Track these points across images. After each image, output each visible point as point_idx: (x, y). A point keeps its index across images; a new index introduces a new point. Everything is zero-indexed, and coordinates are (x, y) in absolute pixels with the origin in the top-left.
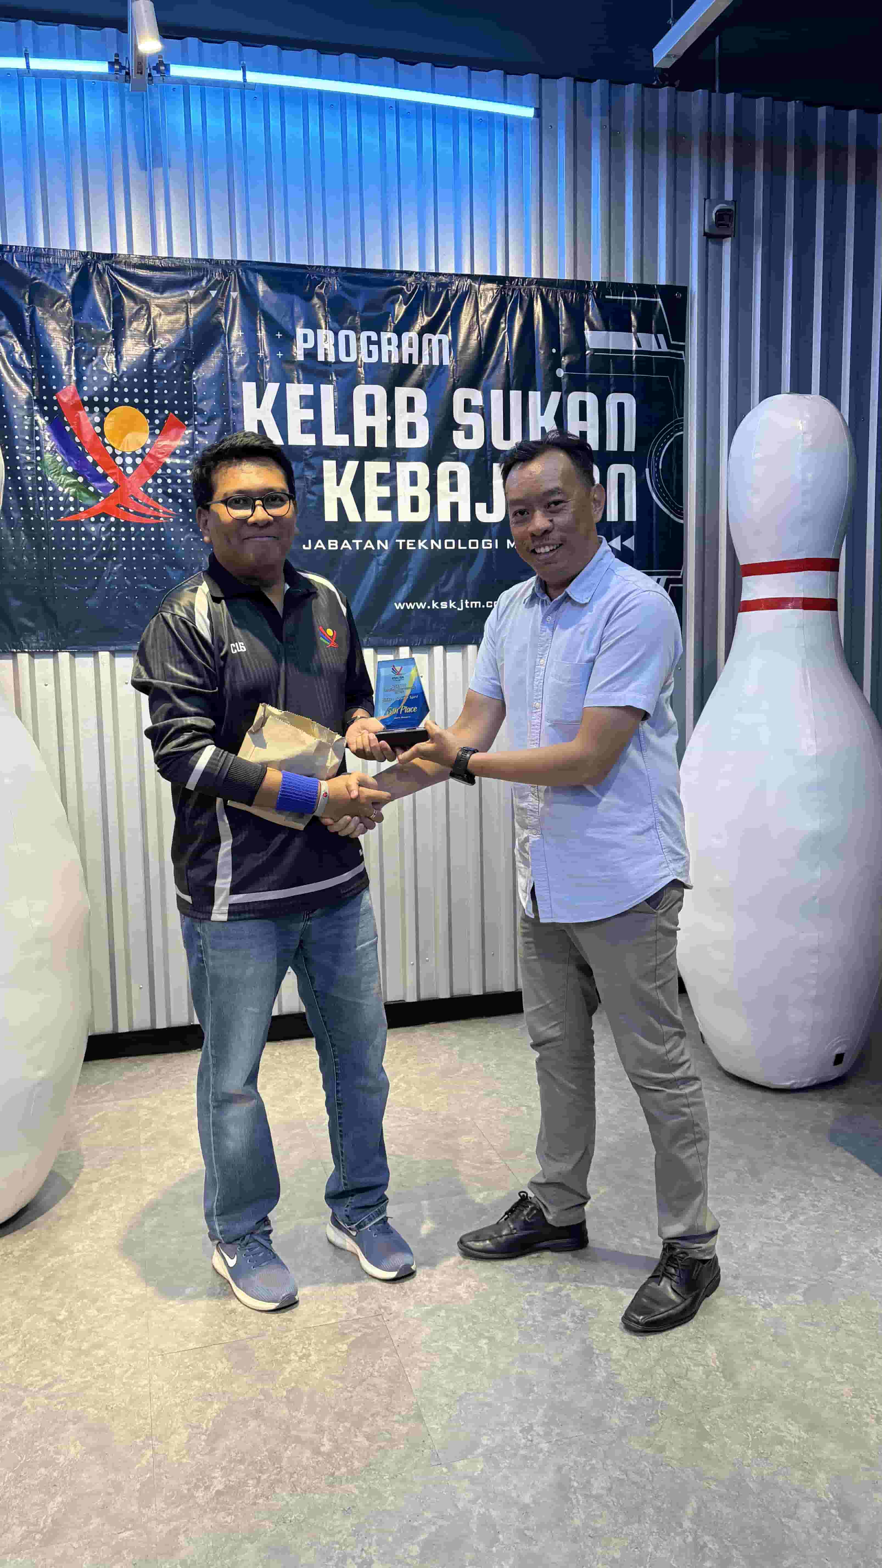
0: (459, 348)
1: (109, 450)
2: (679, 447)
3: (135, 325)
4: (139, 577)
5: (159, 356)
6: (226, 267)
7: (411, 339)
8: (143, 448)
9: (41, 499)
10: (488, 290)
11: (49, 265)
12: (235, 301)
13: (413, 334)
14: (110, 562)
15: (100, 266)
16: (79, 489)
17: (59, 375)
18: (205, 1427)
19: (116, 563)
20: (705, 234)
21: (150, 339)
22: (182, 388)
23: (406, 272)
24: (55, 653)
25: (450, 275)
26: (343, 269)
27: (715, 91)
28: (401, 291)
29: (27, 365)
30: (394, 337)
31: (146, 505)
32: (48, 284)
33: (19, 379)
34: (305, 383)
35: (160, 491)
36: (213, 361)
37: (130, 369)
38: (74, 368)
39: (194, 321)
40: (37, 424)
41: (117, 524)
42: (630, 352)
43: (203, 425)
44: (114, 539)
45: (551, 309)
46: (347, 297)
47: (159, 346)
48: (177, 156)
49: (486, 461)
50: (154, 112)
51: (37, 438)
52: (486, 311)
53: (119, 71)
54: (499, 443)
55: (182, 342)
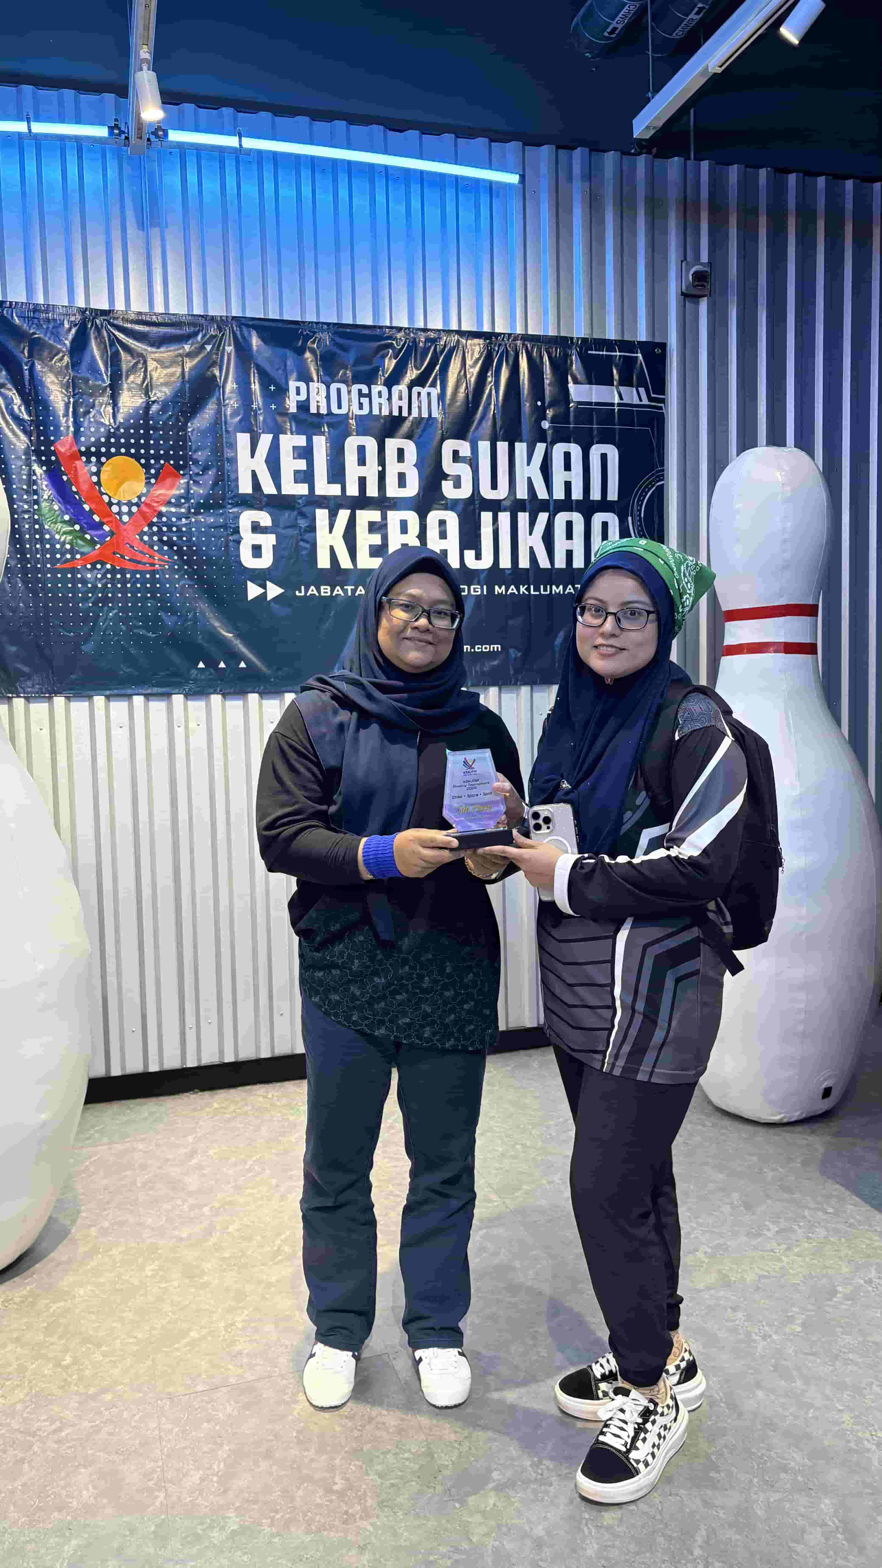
0: (448, 402)
1: (106, 499)
2: (660, 495)
3: (131, 378)
4: (135, 622)
6: (221, 323)
7: (400, 392)
8: (139, 497)
9: (38, 546)
10: (475, 345)
11: (48, 320)
12: (229, 355)
13: (401, 388)
14: (106, 608)
15: (98, 321)
16: (76, 538)
17: (57, 426)
18: (216, 1468)
19: (112, 609)
20: (683, 294)
21: (147, 392)
22: (178, 438)
23: (396, 328)
24: (50, 698)
25: (439, 330)
26: (335, 324)
27: (690, 159)
28: (390, 346)
29: (26, 417)
30: (384, 390)
31: (141, 552)
32: (47, 339)
33: (17, 431)
34: (298, 434)
35: (155, 538)
36: (209, 412)
37: (127, 420)
38: (71, 420)
39: (189, 374)
40: (35, 474)
41: (113, 571)
42: (613, 404)
43: (198, 474)
44: (109, 586)
45: (535, 363)
46: (338, 351)
47: (155, 398)
48: (174, 215)
49: (474, 509)
50: (152, 175)
51: (35, 487)
52: (474, 366)
53: (119, 135)
54: (487, 493)
55: (178, 395)
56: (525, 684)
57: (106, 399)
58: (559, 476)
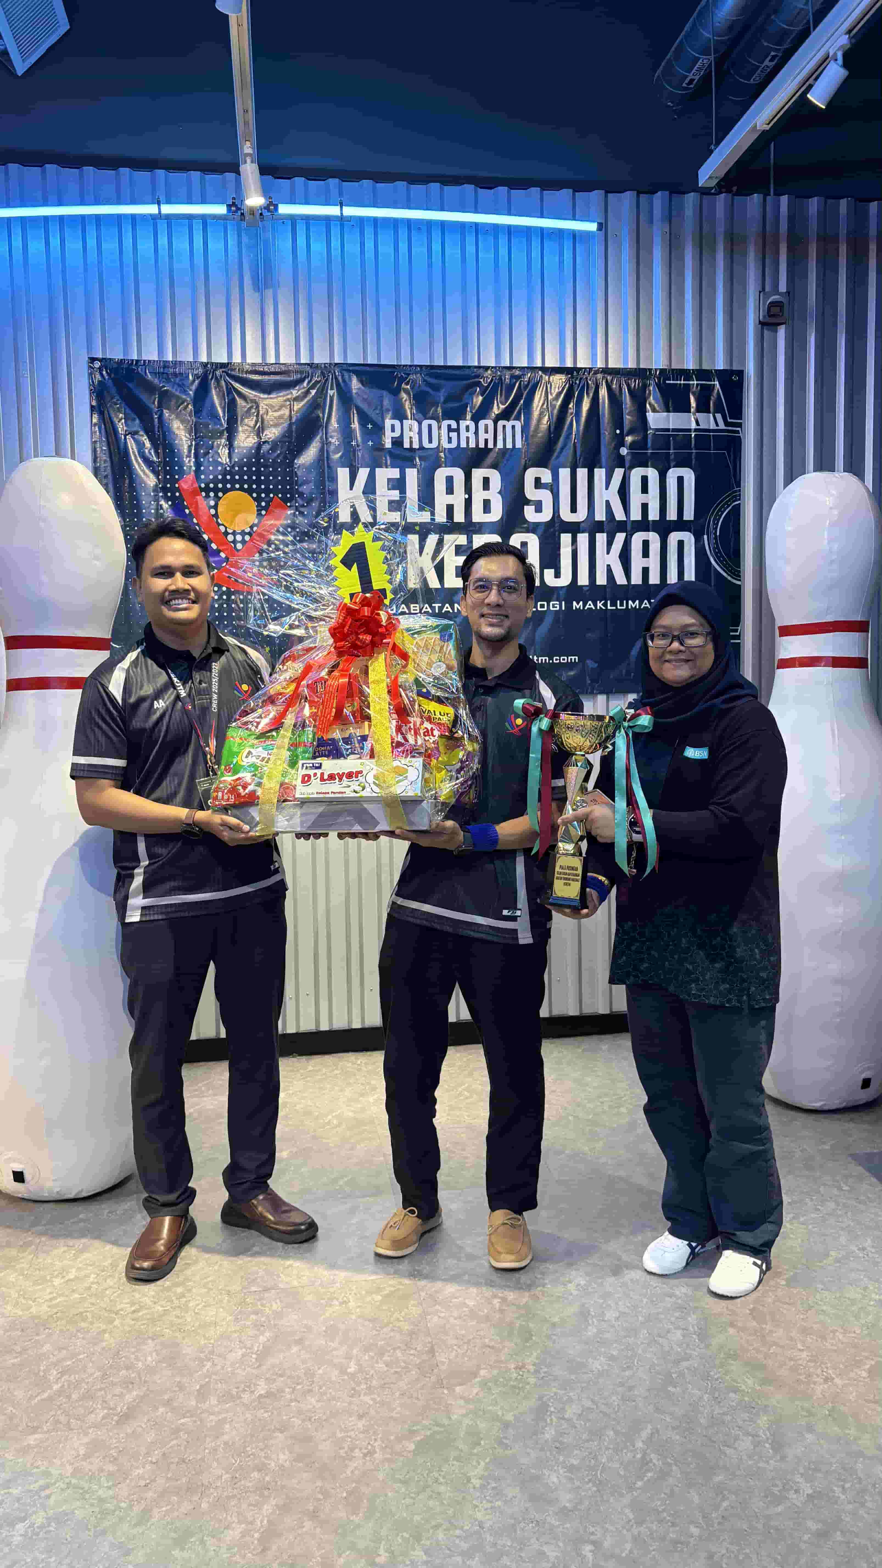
1: (222, 529)
2: (735, 516)
3: (246, 421)
5: (266, 448)
6: (326, 369)
7: (486, 426)
8: (251, 527)
10: (557, 380)
11: (175, 375)
12: (332, 398)
13: (488, 421)
15: (218, 373)
17: (181, 465)
18: (256, 1348)
20: (760, 322)
21: (259, 432)
22: (285, 474)
23: (483, 367)
25: (523, 368)
26: (427, 366)
27: (769, 195)
28: (478, 384)
29: (155, 459)
30: (472, 424)
32: (174, 391)
33: (147, 471)
34: (392, 467)
35: (265, 564)
36: (313, 450)
37: (241, 459)
38: (193, 460)
39: (296, 416)
40: (162, 508)
42: (689, 430)
44: (225, 606)
45: (615, 395)
46: (431, 391)
47: (266, 438)
48: (285, 278)
49: (555, 531)
50: (266, 242)
52: (556, 399)
53: (236, 212)
54: (566, 515)
55: (287, 435)
56: (601, 693)
57: (223, 441)
58: (636, 498)
